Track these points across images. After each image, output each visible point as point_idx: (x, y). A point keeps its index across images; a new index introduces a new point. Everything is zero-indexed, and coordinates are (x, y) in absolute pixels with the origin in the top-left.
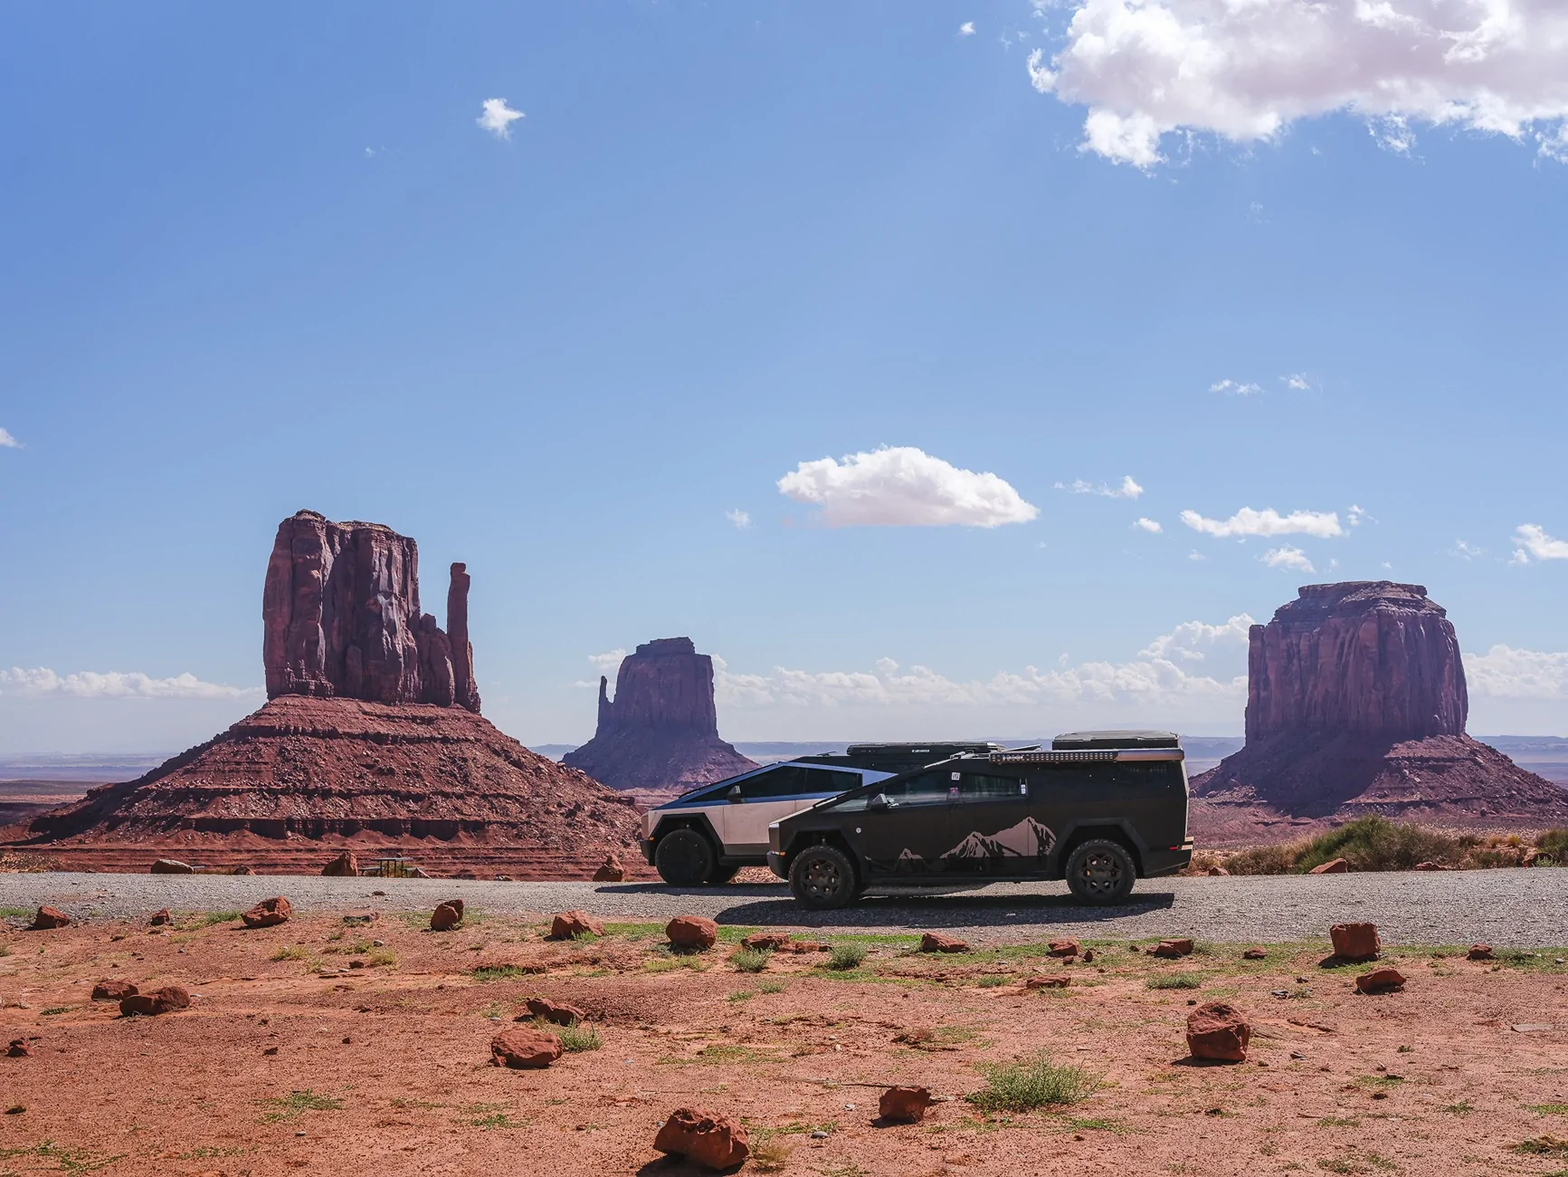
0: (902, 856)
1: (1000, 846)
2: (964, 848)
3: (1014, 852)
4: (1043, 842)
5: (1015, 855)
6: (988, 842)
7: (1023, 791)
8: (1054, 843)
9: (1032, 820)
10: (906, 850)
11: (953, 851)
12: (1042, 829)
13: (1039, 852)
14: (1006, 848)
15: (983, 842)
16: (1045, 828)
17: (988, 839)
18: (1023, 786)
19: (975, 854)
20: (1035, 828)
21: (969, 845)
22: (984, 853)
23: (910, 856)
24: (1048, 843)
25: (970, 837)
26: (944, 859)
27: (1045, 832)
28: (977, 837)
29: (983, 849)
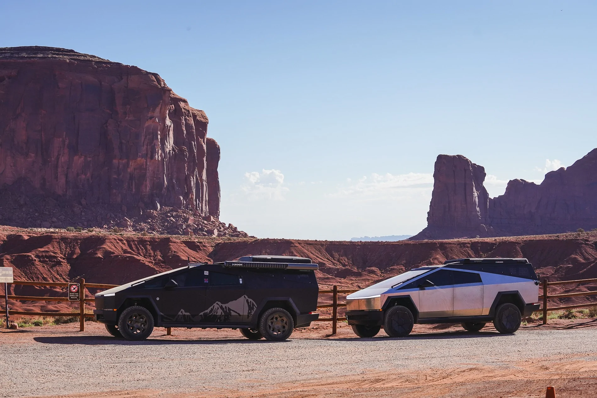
1: (230, 309)
2: (212, 310)
3: (236, 312)
4: (251, 308)
5: (237, 314)
6: (224, 307)
7: (241, 282)
8: (256, 309)
9: (246, 297)
10: (182, 310)
11: (206, 311)
12: (251, 301)
13: (249, 313)
14: (233, 311)
15: (221, 307)
16: (252, 301)
17: (224, 306)
18: (241, 279)
19: (217, 313)
20: (247, 301)
21: (214, 309)
22: (222, 313)
23: (184, 313)
24: (253, 309)
25: (215, 304)
26: (201, 315)
27: (252, 303)
28: (218, 305)
29: (221, 311)
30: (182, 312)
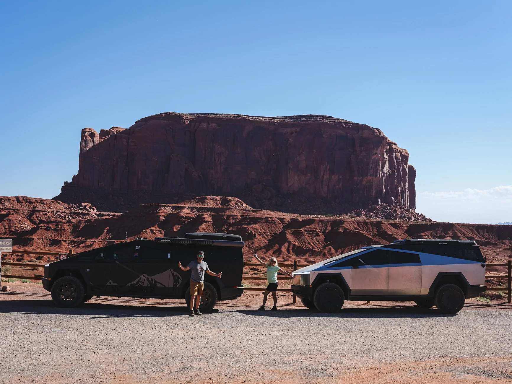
0: (108, 284)
1: (155, 281)
2: (139, 281)
3: (162, 285)
4: (176, 280)
5: (162, 286)
6: (150, 279)
7: (169, 256)
8: (181, 282)
9: (172, 270)
10: (110, 281)
11: (133, 282)
12: (176, 275)
13: (174, 285)
14: (159, 283)
15: (148, 279)
16: (178, 274)
17: (150, 278)
18: (169, 254)
19: (143, 284)
20: (173, 274)
21: (141, 281)
22: (148, 285)
23: (112, 284)
24: (178, 281)
25: (142, 276)
26: (129, 286)
27: (177, 276)
28: (145, 277)
29: (148, 282)
30: (110, 283)
